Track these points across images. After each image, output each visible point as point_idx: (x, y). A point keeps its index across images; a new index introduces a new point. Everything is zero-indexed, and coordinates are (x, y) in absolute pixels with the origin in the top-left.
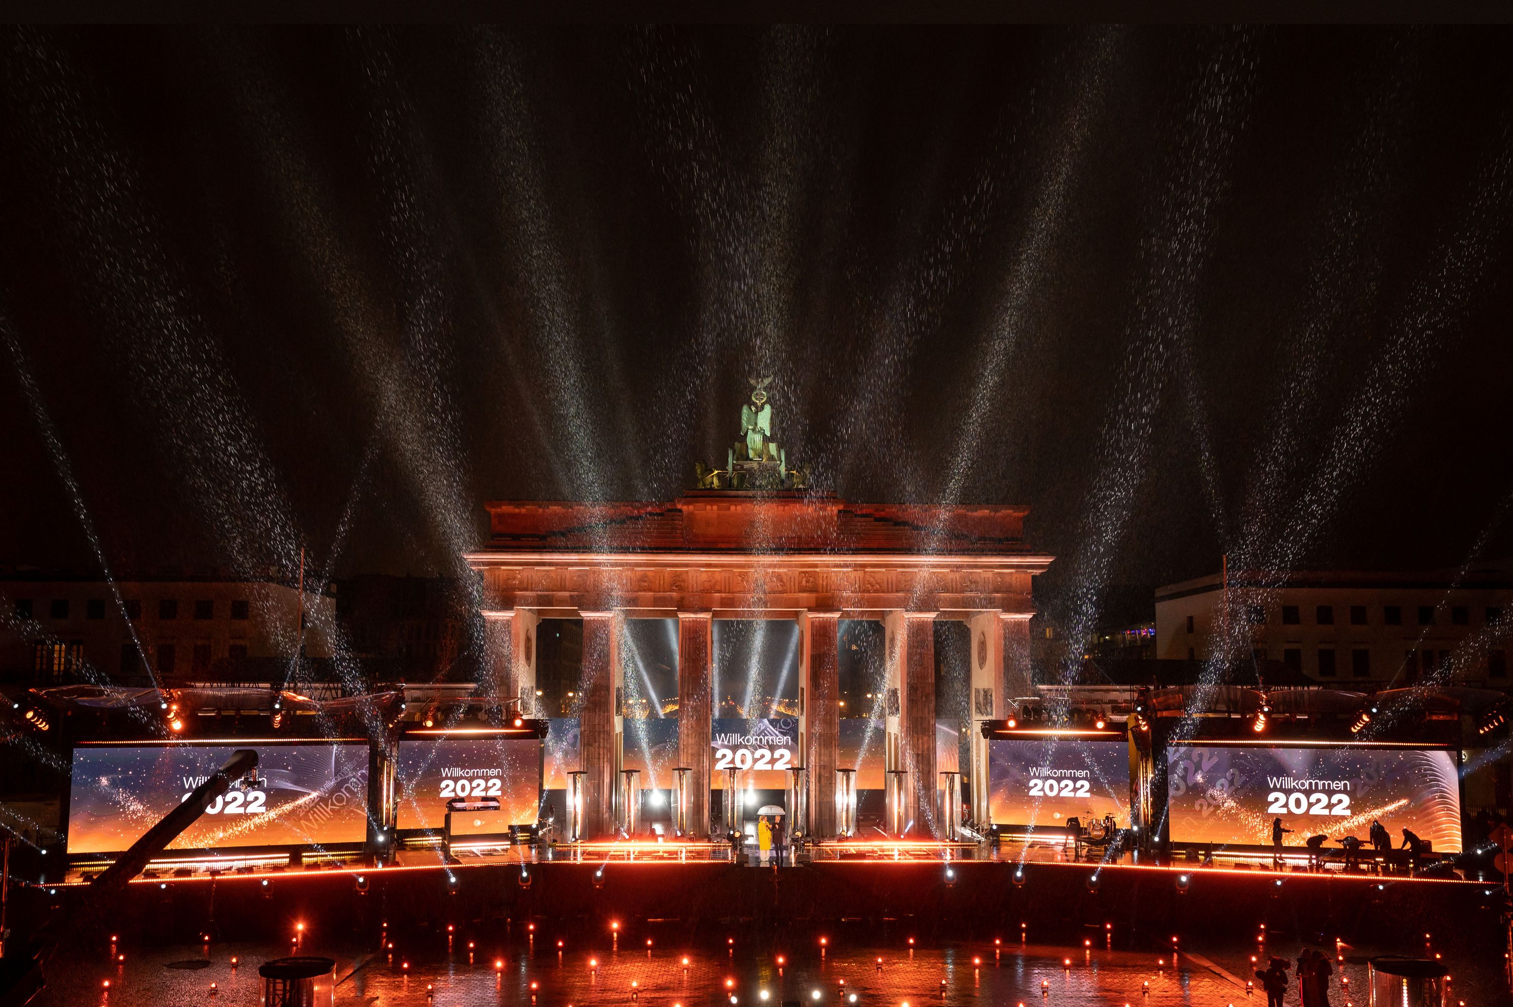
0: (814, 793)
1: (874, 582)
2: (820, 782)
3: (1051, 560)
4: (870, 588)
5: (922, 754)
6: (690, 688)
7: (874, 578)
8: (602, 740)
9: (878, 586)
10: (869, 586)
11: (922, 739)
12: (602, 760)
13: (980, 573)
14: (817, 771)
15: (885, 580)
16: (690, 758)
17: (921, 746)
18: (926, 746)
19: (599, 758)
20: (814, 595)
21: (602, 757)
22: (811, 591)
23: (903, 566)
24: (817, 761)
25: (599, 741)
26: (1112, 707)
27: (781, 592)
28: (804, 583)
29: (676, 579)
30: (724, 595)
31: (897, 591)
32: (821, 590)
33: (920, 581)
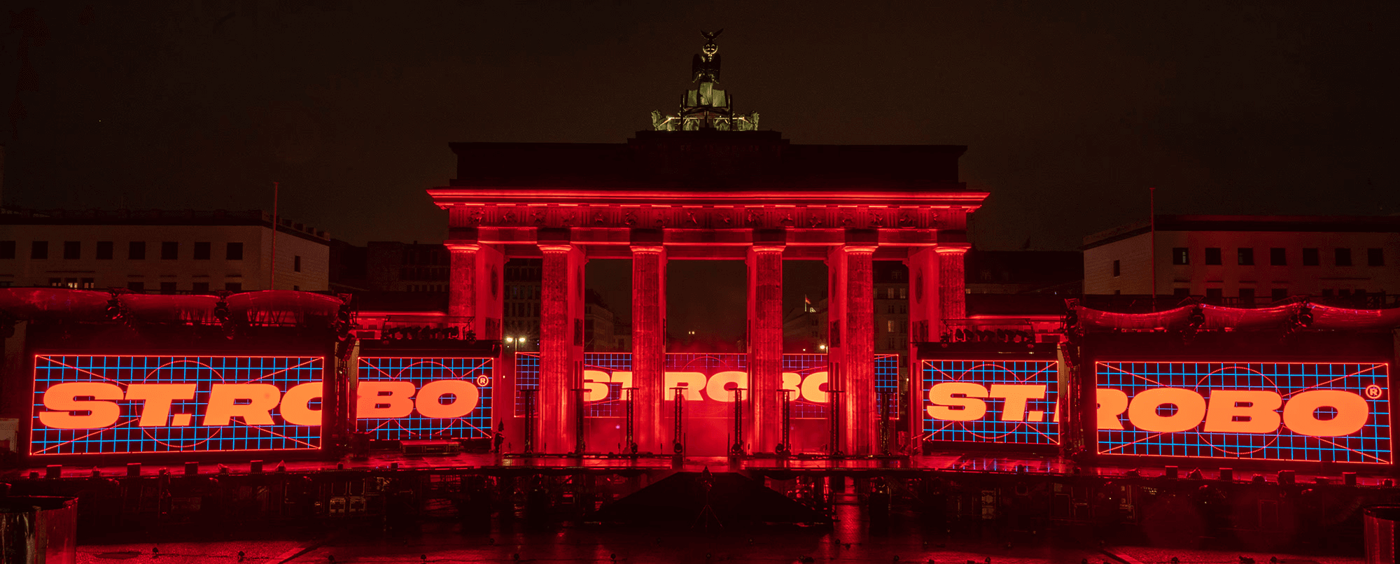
0: (758, 416)
1: (816, 218)
2: (764, 406)
3: (984, 197)
4: (813, 224)
5: (861, 379)
6: (642, 317)
7: (815, 214)
8: (559, 366)
9: (820, 222)
10: (811, 222)
11: (861, 365)
12: (559, 384)
13: (916, 209)
14: (762, 394)
15: (827, 216)
16: (642, 382)
17: (859, 373)
18: (865, 372)
19: (557, 383)
21: (559, 381)
22: (755, 226)
23: (843, 202)
24: (762, 386)
25: (557, 367)
26: (1042, 336)
27: (728, 228)
28: (749, 219)
29: (630, 215)
30: (674, 230)
31: (838, 227)
32: (765, 226)
33: (860, 217)
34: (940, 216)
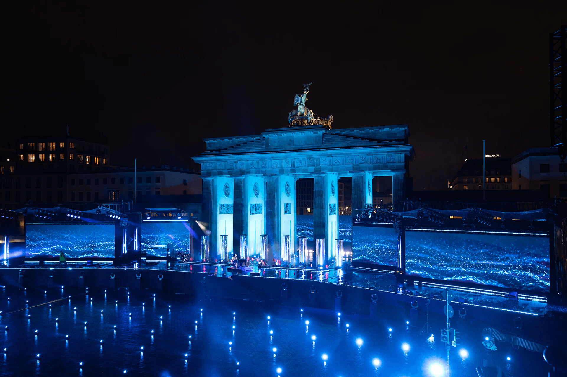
1: (336, 161)
4: (335, 164)
7: (336, 159)
9: (338, 163)
15: (341, 159)
22: (312, 166)
27: (301, 167)
28: (309, 163)
29: (263, 163)
30: (280, 169)
31: (346, 164)
32: (316, 166)
33: (355, 160)
34: (391, 158)
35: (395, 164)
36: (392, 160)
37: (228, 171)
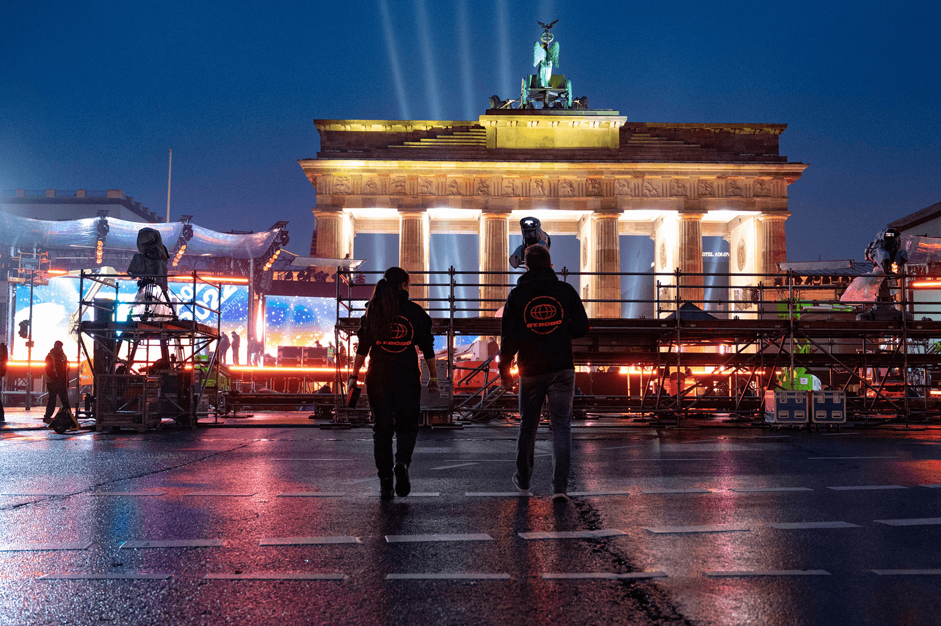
1: (651, 188)
3: (804, 169)
4: (648, 193)
7: (651, 184)
9: (654, 192)
10: (647, 191)
13: (742, 180)
15: (660, 184)
20: (600, 199)
22: (595, 195)
23: (677, 173)
27: (570, 196)
28: (590, 189)
29: (481, 185)
30: (522, 199)
31: (671, 196)
32: (605, 195)
33: (691, 186)
34: (763, 187)
35: (769, 200)
36: (764, 192)
37: (391, 199)
